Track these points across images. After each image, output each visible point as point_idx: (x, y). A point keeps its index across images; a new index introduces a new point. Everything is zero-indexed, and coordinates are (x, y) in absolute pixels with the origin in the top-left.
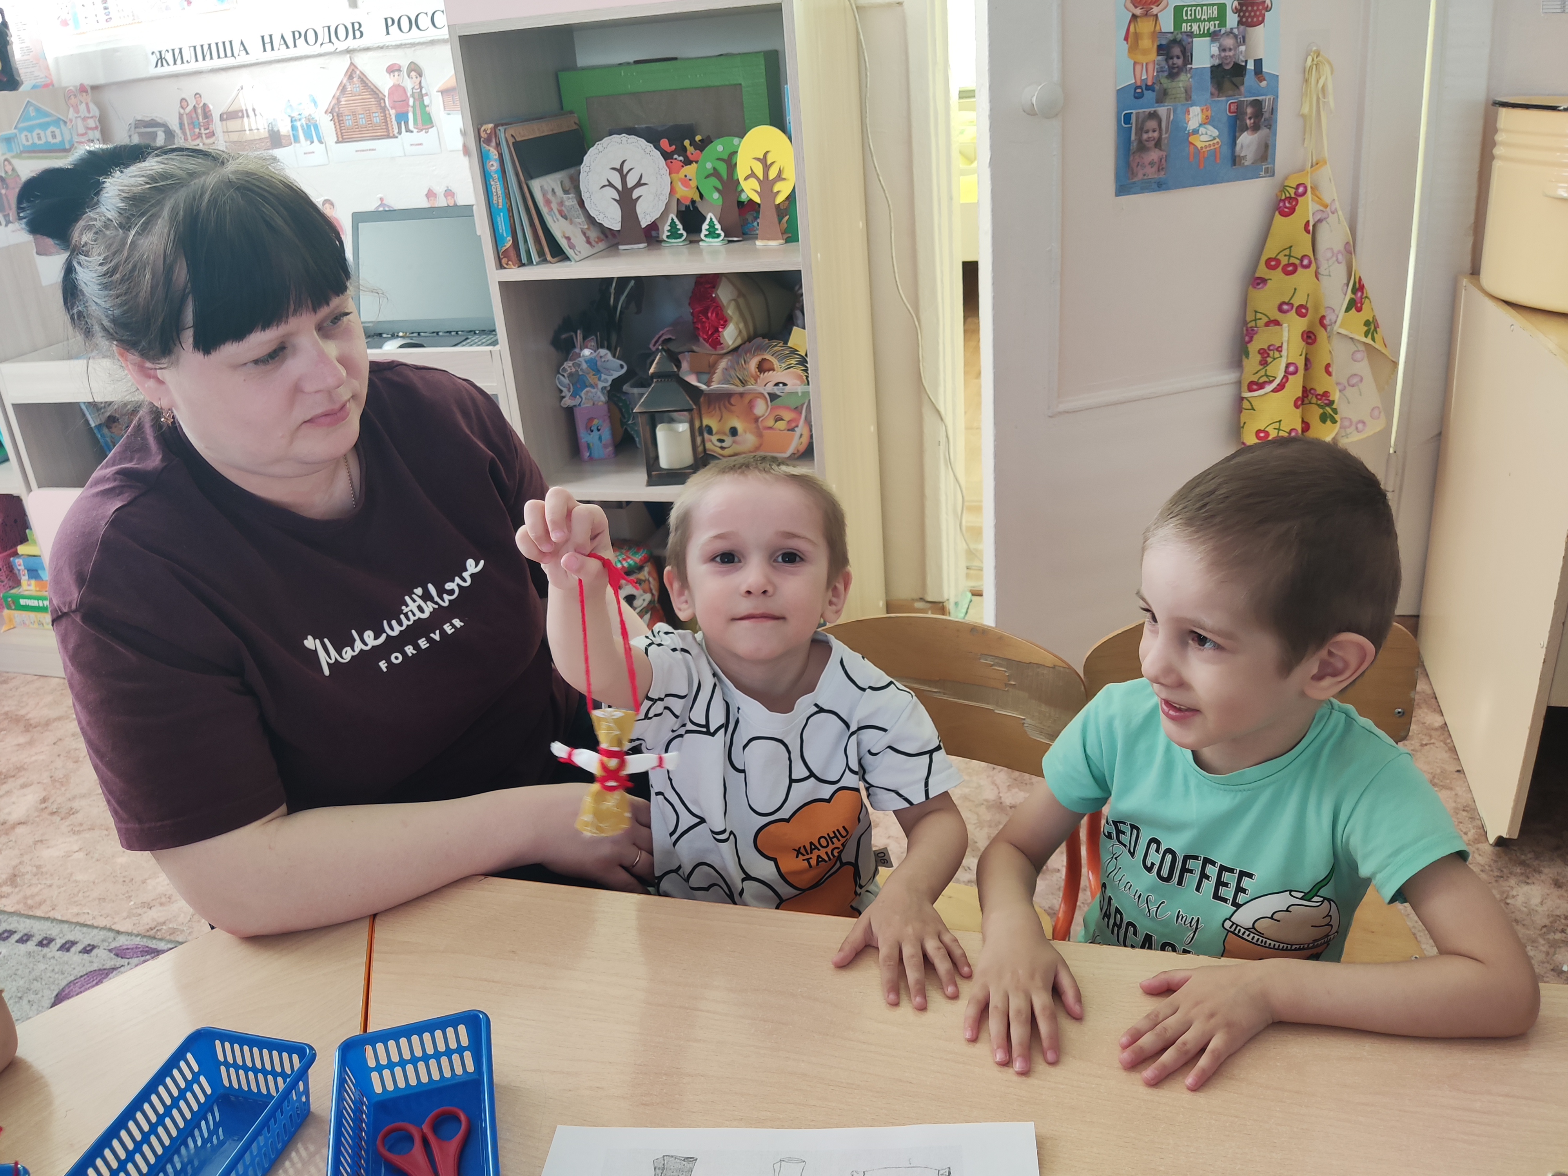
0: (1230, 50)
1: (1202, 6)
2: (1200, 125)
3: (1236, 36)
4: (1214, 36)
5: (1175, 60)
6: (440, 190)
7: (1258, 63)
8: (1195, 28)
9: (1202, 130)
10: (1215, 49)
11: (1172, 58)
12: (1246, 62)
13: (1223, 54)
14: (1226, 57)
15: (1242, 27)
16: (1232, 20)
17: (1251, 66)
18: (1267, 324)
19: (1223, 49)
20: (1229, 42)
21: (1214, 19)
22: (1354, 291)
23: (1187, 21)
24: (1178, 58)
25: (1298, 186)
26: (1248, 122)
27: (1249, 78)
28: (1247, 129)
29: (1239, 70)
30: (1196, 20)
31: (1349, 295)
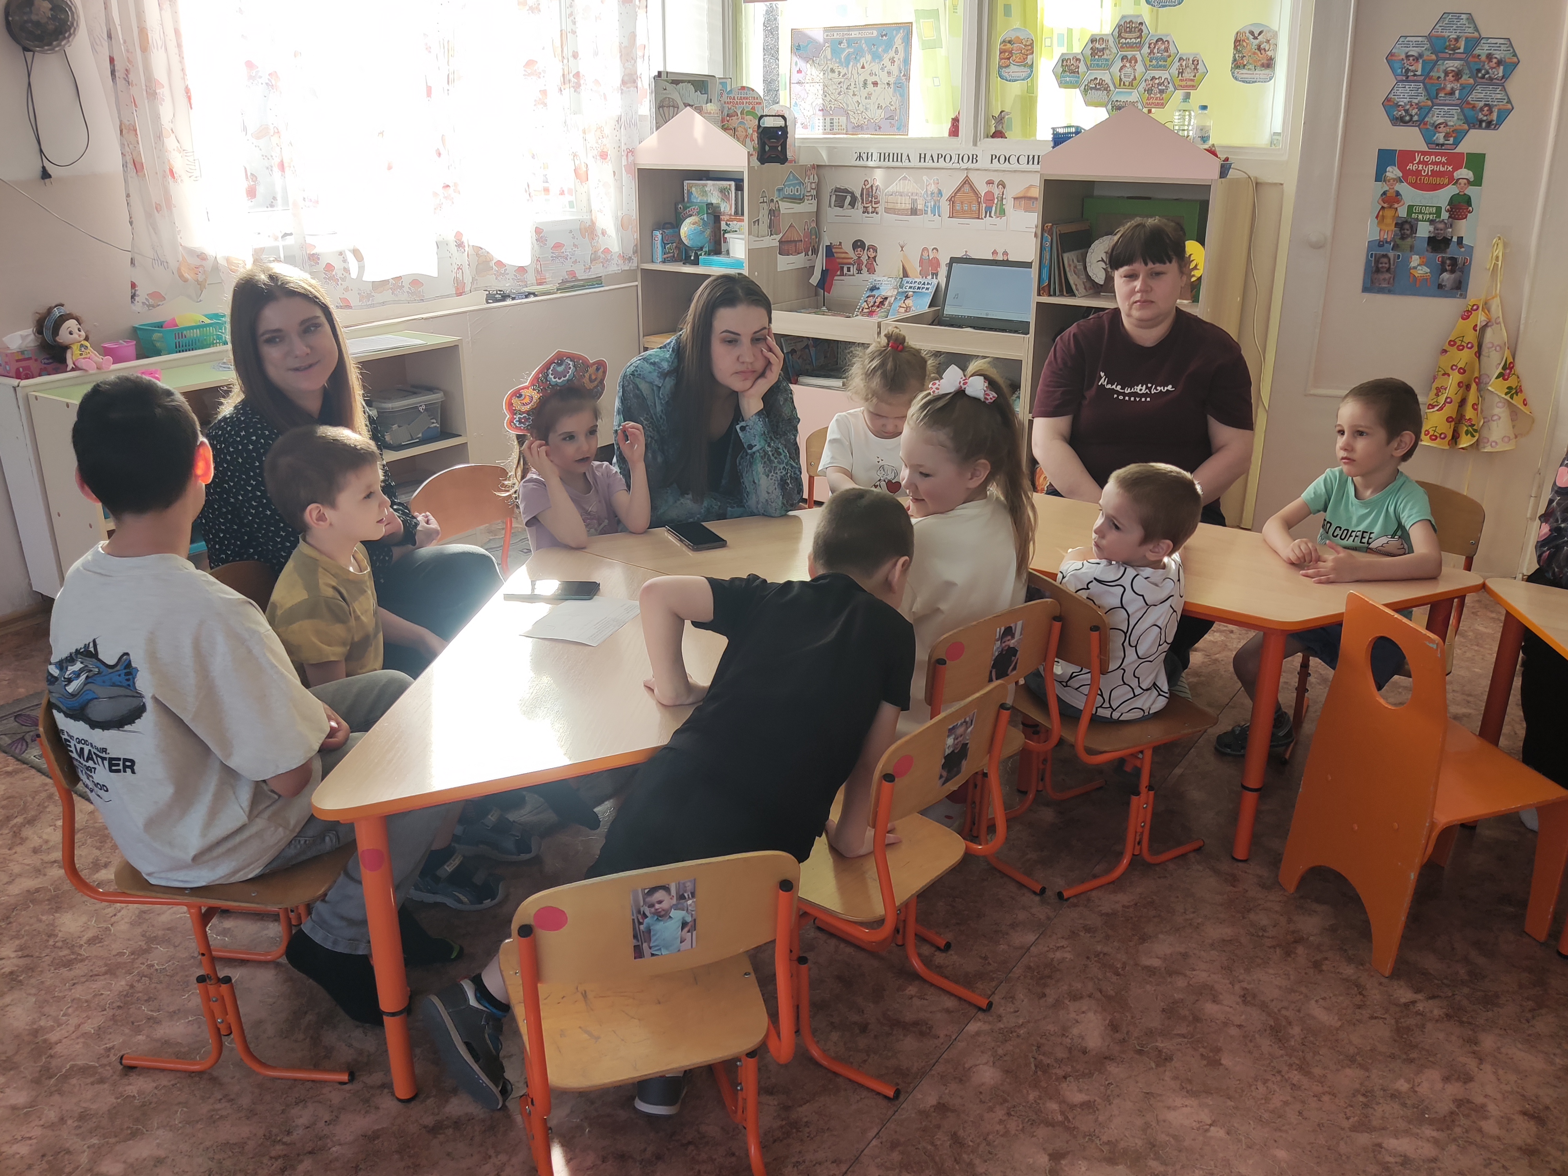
0: (1441, 230)
1: (1426, 206)
2: (1418, 265)
3: (1446, 224)
4: (1432, 222)
5: (1406, 231)
6: (1000, 251)
7: (1460, 239)
8: (1420, 217)
9: (1419, 267)
10: (1431, 228)
11: (1404, 230)
12: (1452, 237)
13: (1436, 232)
14: (1438, 234)
15: (1450, 220)
16: (1445, 215)
17: (1455, 239)
18: (1444, 375)
19: (1436, 229)
20: (1441, 226)
21: (1434, 214)
22: (1504, 368)
23: (1415, 213)
24: (1408, 230)
25: (1474, 305)
26: (1447, 268)
27: (1453, 246)
28: (1446, 271)
29: (1447, 241)
30: (1421, 213)
31: (1500, 370)
